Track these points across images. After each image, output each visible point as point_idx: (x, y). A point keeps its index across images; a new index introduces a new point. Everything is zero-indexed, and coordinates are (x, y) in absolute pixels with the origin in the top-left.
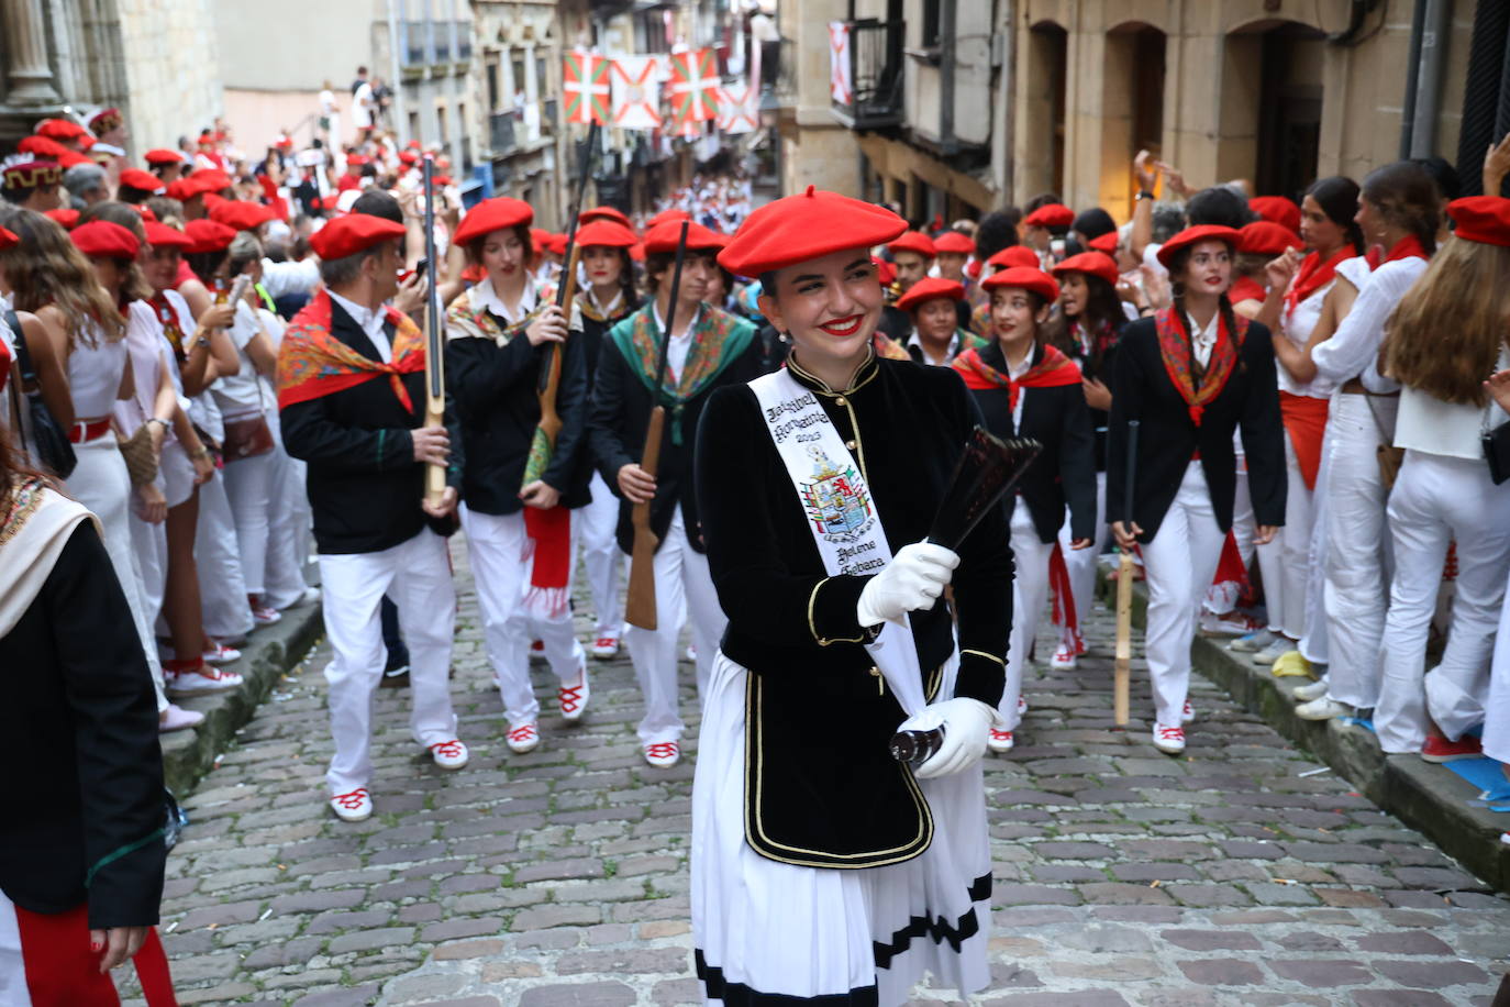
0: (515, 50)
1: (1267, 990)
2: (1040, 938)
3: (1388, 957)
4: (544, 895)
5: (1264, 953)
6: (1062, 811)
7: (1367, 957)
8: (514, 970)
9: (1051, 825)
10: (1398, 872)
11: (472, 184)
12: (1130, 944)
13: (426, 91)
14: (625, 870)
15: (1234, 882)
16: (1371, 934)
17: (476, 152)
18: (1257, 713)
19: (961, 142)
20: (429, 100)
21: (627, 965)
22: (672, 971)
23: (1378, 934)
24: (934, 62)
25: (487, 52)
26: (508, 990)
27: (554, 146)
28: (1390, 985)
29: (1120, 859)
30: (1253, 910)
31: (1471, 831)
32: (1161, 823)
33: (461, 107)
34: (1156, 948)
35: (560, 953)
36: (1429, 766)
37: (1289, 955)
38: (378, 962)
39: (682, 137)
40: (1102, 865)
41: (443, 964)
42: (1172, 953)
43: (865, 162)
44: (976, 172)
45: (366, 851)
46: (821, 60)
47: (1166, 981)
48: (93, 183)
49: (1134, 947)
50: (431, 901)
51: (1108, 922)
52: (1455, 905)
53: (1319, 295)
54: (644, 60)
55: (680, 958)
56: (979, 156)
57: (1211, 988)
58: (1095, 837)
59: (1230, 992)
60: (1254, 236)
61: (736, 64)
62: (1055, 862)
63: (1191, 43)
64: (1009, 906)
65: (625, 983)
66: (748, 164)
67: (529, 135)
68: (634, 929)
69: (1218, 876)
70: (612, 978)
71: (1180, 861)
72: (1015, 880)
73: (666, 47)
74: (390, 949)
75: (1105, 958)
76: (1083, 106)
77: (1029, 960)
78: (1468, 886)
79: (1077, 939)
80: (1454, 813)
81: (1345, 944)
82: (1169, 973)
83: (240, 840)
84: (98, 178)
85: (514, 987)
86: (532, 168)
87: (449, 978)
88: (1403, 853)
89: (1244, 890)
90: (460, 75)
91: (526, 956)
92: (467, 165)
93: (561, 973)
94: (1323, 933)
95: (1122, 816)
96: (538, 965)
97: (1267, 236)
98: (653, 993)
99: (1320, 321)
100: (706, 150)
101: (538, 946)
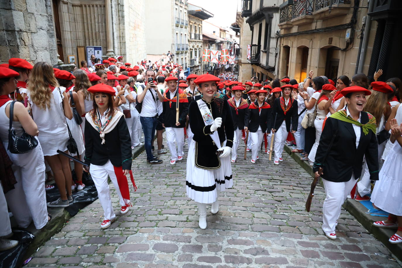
0: (195, 49)
1: (320, 260)
2: (270, 241)
3: (348, 252)
4: (166, 218)
5: (320, 249)
6: (278, 206)
7: (343, 251)
8: (154, 238)
9: (275, 209)
10: (349, 227)
11: (186, 71)
12: (290, 245)
13: (180, 55)
14: (184, 213)
15: (314, 228)
16: (344, 245)
17: (188, 65)
18: (320, 184)
19: (269, 66)
20: (180, 57)
21: (178, 239)
22: (187, 242)
23: (346, 245)
24: (266, 52)
25: (191, 49)
26: (152, 243)
27: (201, 65)
28: (348, 260)
29: (290, 220)
30: (318, 236)
31: (366, 219)
32: (299, 211)
33: (186, 58)
34: (296, 246)
35: (165, 234)
36: (357, 202)
37: (326, 250)
38: (128, 231)
39: (223, 64)
40: (285, 221)
41: (141, 234)
42: (299, 248)
43: (253, 70)
44: (272, 72)
45: (135, 202)
46: (246, 51)
47: (298, 256)
48: (114, 68)
49: (291, 246)
50: (144, 216)
51: (286, 238)
52: (362, 237)
53: (340, 100)
54: (216, 51)
55: (190, 239)
56: (273, 69)
57: (308, 259)
58: (285, 213)
59: (312, 260)
60: (326, 87)
61: (233, 53)
62: (275, 220)
63: (313, 50)
64: (264, 231)
65: (176, 244)
66: (234, 69)
67: (197, 63)
68: (182, 229)
69: (311, 226)
70: (174, 243)
71: (302, 221)
72: (266, 224)
73: (221, 49)
74: (132, 228)
75: (284, 248)
76: (292, 61)
77: (267, 247)
78: (365, 232)
79: (278, 242)
80: (362, 214)
81: (338, 247)
82: (298, 253)
83: (113, 196)
84: (115, 67)
85: (153, 242)
86: (197, 68)
87: (141, 237)
88: (350, 222)
89: (316, 230)
90: (186, 53)
91: (158, 234)
92: (186, 68)
93: (164, 240)
94: (333, 244)
95: (291, 208)
96: (160, 237)
97: (329, 87)
98: (182, 248)
99: (340, 105)
100: (227, 67)
101: (161, 232)
